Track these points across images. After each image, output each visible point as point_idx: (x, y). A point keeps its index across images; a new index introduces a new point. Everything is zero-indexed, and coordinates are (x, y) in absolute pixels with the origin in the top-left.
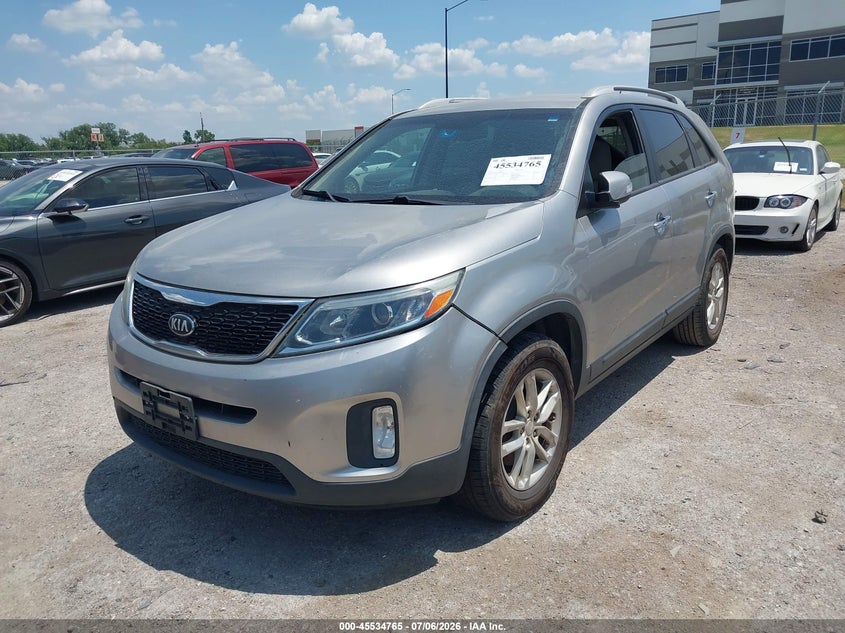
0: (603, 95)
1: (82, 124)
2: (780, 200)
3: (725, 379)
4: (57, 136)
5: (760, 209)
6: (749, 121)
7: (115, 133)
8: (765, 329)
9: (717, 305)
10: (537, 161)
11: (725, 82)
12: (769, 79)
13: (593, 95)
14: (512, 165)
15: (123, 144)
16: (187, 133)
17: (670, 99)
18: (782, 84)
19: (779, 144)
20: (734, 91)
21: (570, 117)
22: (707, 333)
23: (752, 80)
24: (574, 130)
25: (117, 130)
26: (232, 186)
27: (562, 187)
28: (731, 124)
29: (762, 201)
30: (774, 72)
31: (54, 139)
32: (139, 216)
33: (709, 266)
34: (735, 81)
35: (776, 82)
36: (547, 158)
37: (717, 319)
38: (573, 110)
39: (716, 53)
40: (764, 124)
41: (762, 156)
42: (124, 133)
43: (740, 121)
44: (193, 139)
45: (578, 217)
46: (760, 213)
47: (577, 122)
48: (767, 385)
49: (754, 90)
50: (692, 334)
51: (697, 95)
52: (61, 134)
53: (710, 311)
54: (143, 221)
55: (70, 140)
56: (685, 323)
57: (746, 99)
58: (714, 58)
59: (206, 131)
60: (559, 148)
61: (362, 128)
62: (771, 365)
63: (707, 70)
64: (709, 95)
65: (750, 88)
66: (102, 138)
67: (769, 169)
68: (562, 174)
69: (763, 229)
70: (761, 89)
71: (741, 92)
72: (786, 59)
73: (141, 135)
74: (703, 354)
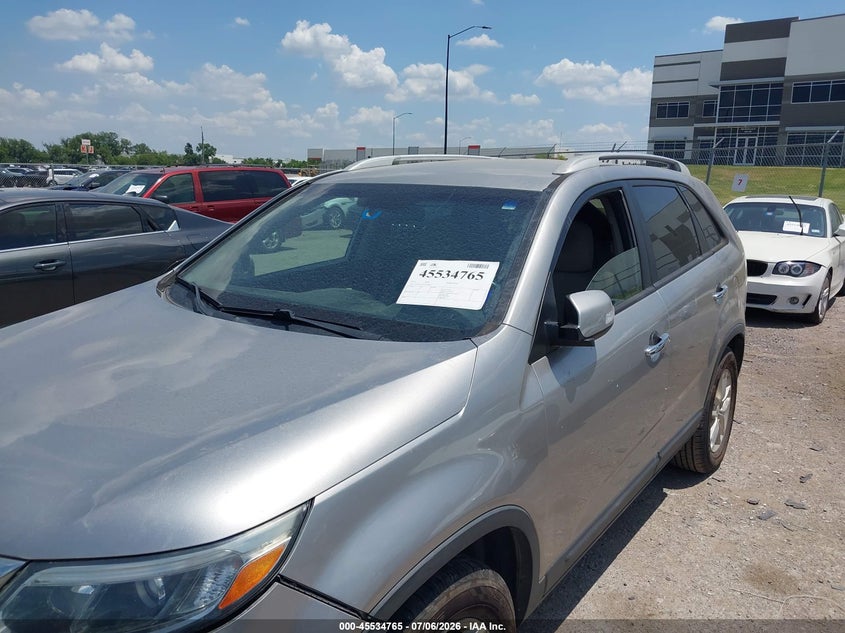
0: (582, 170)
1: (85, 132)
2: (790, 266)
3: (733, 538)
4: (58, 143)
5: (768, 275)
6: (749, 160)
7: (117, 142)
8: (778, 445)
9: (721, 422)
10: (479, 270)
11: (725, 121)
12: (770, 119)
13: (569, 171)
14: (444, 274)
15: (124, 154)
16: (189, 145)
17: (673, 167)
18: (784, 125)
19: (789, 201)
20: (735, 130)
21: (531, 204)
22: (708, 458)
23: (752, 120)
24: (535, 226)
25: (119, 140)
26: (174, 226)
27: (509, 318)
28: (731, 163)
29: (771, 267)
30: (775, 112)
31: (55, 146)
32: (53, 261)
33: (714, 380)
34: (736, 120)
35: (777, 123)
36: (494, 266)
37: (722, 437)
38: (538, 193)
39: (718, 92)
40: (764, 164)
41: (770, 214)
42: (125, 142)
43: (739, 160)
44: (195, 152)
45: (532, 359)
46: (768, 280)
47: (540, 215)
48: (790, 552)
49: (755, 130)
50: (690, 461)
51: (698, 132)
52: (63, 141)
53: (713, 429)
54: (57, 266)
55: (72, 147)
56: (683, 454)
57: (747, 138)
58: (715, 97)
59: (208, 145)
60: (512, 253)
61: (364, 148)
62: (791, 513)
63: (707, 108)
64: (710, 132)
65: (751, 127)
66: (91, 150)
67: (778, 228)
68: (510, 298)
69: (771, 299)
70: (762, 129)
71: (741, 131)
72: (788, 101)
73: (143, 146)
74: (703, 487)
